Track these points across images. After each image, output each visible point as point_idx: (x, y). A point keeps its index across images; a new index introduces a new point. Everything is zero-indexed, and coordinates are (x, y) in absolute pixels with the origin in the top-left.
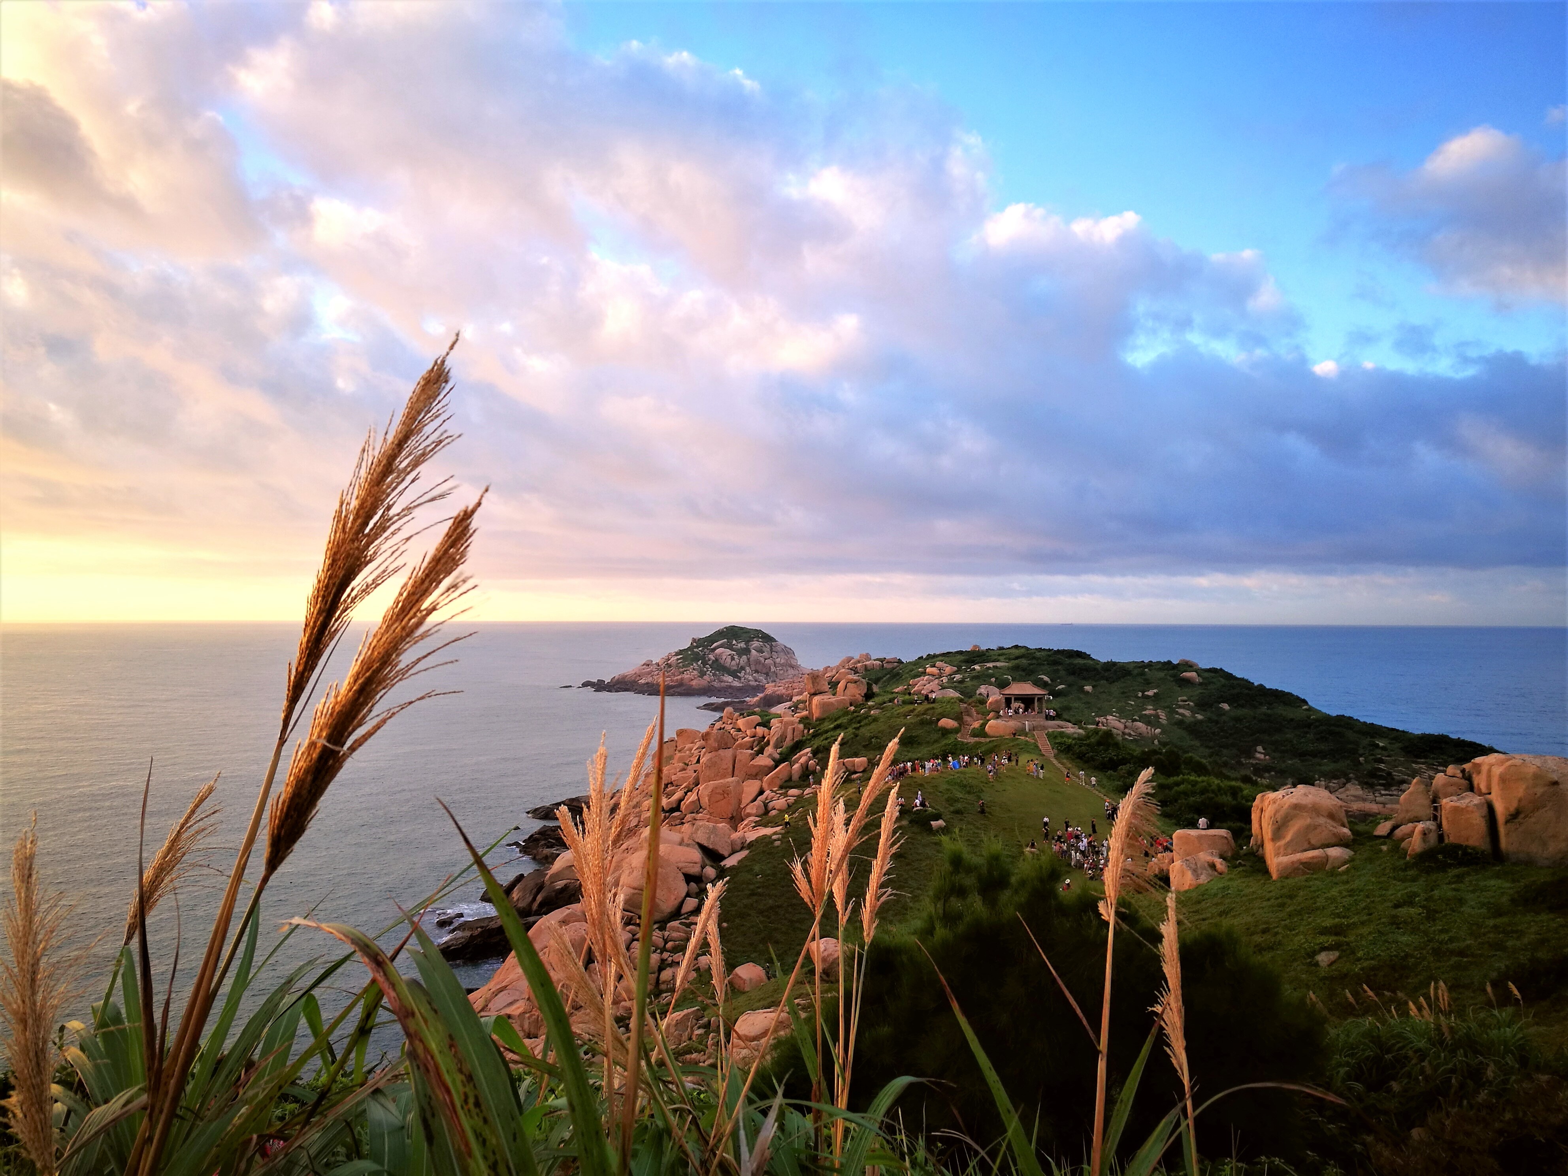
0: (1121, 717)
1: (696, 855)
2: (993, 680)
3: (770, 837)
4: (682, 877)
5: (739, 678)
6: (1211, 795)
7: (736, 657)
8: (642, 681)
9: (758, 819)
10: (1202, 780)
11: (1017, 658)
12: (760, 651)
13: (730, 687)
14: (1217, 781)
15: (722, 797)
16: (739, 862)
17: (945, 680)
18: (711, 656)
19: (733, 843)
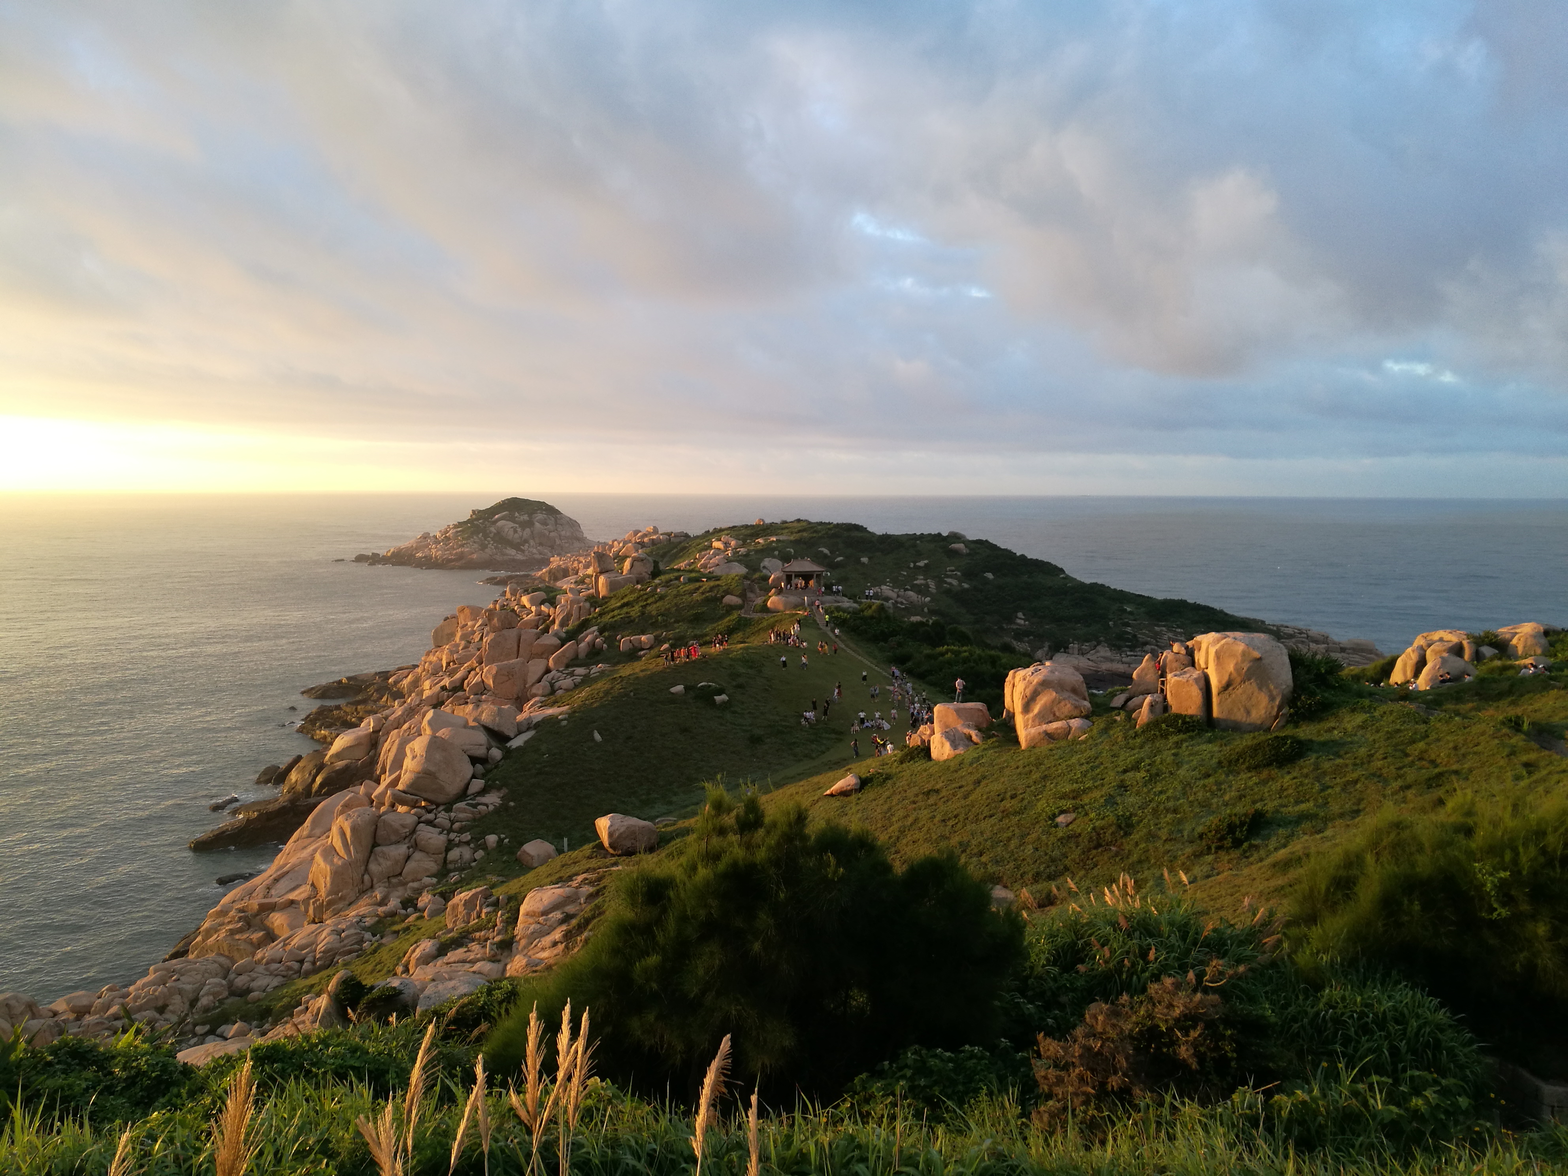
0: (894, 587)
1: (482, 738)
2: (776, 553)
3: (557, 717)
4: (468, 759)
5: (523, 551)
6: (972, 664)
7: (519, 530)
8: (419, 555)
9: (543, 699)
10: (965, 651)
11: (799, 531)
12: (544, 523)
13: (514, 560)
14: (978, 651)
15: (507, 678)
16: (526, 742)
17: (730, 553)
18: (493, 529)
19: (519, 724)
